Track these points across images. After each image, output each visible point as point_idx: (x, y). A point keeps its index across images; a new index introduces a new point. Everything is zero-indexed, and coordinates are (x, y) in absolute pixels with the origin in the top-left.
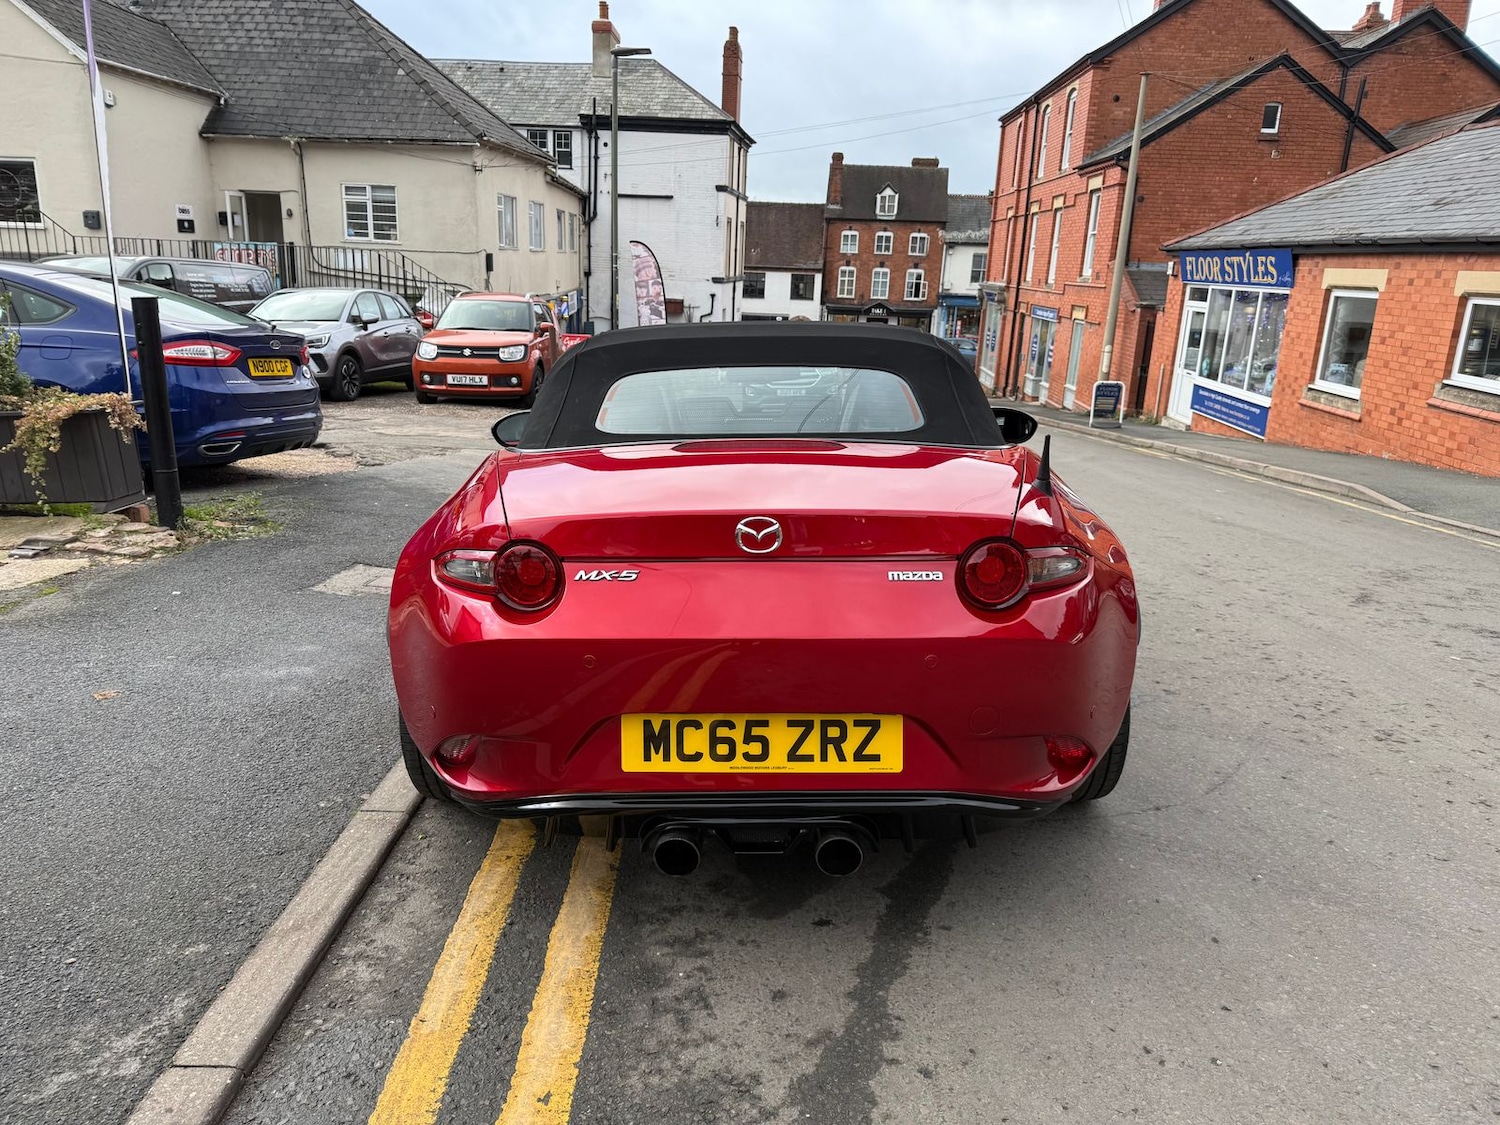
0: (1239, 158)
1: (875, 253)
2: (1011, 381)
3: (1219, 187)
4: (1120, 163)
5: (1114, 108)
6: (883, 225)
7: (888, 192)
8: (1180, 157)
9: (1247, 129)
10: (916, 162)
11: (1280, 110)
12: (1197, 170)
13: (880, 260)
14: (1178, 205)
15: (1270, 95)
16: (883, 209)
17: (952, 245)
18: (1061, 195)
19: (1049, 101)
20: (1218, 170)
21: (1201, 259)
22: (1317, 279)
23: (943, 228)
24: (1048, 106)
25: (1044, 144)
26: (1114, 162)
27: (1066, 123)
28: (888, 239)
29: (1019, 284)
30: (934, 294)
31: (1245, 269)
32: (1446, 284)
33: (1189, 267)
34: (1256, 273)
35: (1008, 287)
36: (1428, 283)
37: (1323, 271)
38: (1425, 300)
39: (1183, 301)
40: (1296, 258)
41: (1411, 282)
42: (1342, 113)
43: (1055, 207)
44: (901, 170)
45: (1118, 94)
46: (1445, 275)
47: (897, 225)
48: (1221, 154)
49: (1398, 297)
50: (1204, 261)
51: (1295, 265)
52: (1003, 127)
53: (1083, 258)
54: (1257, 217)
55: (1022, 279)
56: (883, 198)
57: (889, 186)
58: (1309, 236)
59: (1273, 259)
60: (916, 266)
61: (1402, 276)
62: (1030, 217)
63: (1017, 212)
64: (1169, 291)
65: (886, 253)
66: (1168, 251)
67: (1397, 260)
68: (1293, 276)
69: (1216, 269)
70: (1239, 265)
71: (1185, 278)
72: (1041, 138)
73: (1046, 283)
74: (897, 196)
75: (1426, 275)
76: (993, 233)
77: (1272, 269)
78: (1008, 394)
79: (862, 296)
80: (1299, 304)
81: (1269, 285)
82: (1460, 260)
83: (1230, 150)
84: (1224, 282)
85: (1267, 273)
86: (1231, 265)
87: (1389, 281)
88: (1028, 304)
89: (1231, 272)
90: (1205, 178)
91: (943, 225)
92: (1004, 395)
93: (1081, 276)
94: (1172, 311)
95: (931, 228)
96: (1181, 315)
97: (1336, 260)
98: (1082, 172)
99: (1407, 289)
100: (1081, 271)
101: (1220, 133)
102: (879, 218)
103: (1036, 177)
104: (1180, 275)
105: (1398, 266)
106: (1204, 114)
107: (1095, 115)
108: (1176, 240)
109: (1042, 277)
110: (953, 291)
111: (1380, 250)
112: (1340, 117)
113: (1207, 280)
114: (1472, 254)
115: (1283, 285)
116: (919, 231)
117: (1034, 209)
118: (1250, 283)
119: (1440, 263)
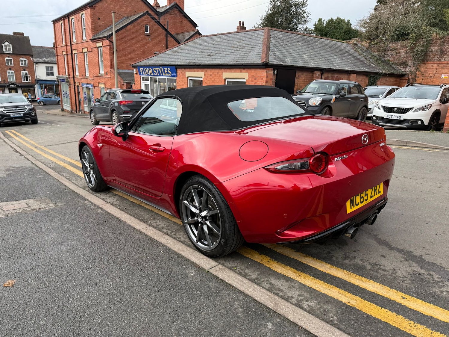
0: (141, 40)
1: (6, 65)
2: (78, 107)
3: (137, 48)
4: (108, 39)
5: (99, 22)
6: (8, 55)
7: (7, 43)
8: (125, 38)
9: (141, 32)
10: (15, 33)
11: (149, 27)
12: (130, 42)
13: (9, 67)
14: (127, 53)
15: (145, 22)
16: (6, 49)
17: (37, 63)
18: (86, 48)
19: (73, 17)
20: (136, 43)
21: (145, 69)
22: (184, 74)
23: (32, 57)
24: (72, 19)
25: (73, 31)
26: (106, 38)
27: (82, 25)
28: (11, 60)
29: (74, 76)
30: (34, 80)
31: (161, 72)
32: (220, 76)
33: (141, 71)
34: (165, 73)
35: (69, 77)
36: (215, 76)
37: (185, 72)
38: (215, 80)
39: (141, 81)
40: (176, 69)
41: (211, 75)
42: (164, 29)
43: (84, 51)
44: (9, 36)
45: (99, 17)
46: (220, 74)
47: (13, 55)
48: (136, 38)
49: (208, 79)
50: (147, 70)
51: (176, 71)
52: (54, 24)
53: (99, 68)
54: (157, 57)
55: (75, 74)
56: (5, 46)
57: (7, 41)
58: (180, 63)
59: (170, 69)
60: (24, 70)
61: (208, 74)
62: (73, 55)
63: (67, 53)
64: (135, 78)
65: (11, 65)
66: (133, 66)
67: (206, 70)
68: (176, 74)
69: (151, 72)
70: (159, 71)
71: (140, 74)
72: (72, 29)
73: (86, 76)
74: (11, 45)
75: (214, 73)
76: (58, 59)
77: (169, 72)
78: (78, 112)
79: (4, 81)
80: (180, 81)
81: (169, 76)
82: (223, 70)
83: (138, 37)
84: (154, 75)
85: (168, 73)
86: (156, 71)
87: (205, 75)
88: (79, 82)
89: (156, 72)
90: (133, 45)
91: (32, 56)
92: (76, 112)
93: (100, 73)
94: (137, 84)
95: (27, 57)
96: (141, 85)
97: (188, 70)
98: (93, 41)
99: (210, 77)
100: (99, 72)
101: (135, 32)
102: (5, 52)
103: (73, 42)
104: (138, 73)
105: (206, 71)
106: (129, 26)
107: (93, 23)
108: (135, 63)
109: (84, 74)
110: (41, 79)
111: (201, 67)
112: (164, 30)
113: (148, 75)
114: (225, 68)
115: (174, 76)
116: (23, 58)
117: (74, 52)
118: (163, 76)
119: (218, 70)
